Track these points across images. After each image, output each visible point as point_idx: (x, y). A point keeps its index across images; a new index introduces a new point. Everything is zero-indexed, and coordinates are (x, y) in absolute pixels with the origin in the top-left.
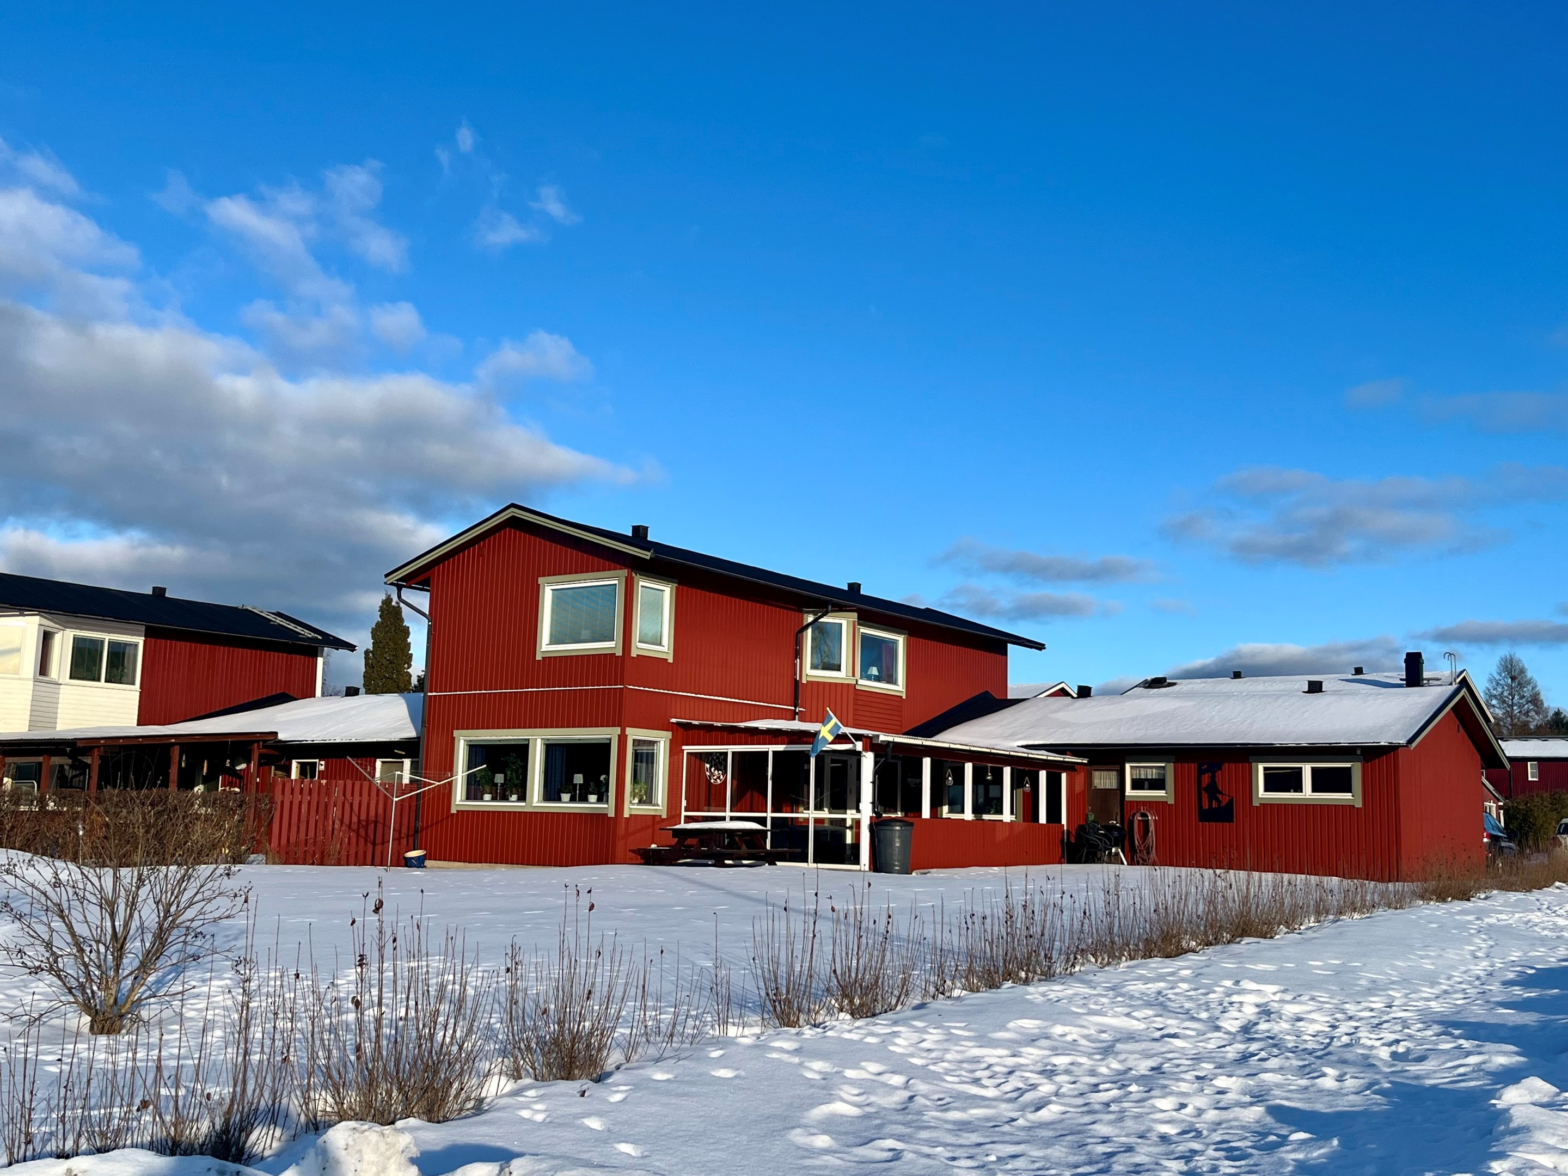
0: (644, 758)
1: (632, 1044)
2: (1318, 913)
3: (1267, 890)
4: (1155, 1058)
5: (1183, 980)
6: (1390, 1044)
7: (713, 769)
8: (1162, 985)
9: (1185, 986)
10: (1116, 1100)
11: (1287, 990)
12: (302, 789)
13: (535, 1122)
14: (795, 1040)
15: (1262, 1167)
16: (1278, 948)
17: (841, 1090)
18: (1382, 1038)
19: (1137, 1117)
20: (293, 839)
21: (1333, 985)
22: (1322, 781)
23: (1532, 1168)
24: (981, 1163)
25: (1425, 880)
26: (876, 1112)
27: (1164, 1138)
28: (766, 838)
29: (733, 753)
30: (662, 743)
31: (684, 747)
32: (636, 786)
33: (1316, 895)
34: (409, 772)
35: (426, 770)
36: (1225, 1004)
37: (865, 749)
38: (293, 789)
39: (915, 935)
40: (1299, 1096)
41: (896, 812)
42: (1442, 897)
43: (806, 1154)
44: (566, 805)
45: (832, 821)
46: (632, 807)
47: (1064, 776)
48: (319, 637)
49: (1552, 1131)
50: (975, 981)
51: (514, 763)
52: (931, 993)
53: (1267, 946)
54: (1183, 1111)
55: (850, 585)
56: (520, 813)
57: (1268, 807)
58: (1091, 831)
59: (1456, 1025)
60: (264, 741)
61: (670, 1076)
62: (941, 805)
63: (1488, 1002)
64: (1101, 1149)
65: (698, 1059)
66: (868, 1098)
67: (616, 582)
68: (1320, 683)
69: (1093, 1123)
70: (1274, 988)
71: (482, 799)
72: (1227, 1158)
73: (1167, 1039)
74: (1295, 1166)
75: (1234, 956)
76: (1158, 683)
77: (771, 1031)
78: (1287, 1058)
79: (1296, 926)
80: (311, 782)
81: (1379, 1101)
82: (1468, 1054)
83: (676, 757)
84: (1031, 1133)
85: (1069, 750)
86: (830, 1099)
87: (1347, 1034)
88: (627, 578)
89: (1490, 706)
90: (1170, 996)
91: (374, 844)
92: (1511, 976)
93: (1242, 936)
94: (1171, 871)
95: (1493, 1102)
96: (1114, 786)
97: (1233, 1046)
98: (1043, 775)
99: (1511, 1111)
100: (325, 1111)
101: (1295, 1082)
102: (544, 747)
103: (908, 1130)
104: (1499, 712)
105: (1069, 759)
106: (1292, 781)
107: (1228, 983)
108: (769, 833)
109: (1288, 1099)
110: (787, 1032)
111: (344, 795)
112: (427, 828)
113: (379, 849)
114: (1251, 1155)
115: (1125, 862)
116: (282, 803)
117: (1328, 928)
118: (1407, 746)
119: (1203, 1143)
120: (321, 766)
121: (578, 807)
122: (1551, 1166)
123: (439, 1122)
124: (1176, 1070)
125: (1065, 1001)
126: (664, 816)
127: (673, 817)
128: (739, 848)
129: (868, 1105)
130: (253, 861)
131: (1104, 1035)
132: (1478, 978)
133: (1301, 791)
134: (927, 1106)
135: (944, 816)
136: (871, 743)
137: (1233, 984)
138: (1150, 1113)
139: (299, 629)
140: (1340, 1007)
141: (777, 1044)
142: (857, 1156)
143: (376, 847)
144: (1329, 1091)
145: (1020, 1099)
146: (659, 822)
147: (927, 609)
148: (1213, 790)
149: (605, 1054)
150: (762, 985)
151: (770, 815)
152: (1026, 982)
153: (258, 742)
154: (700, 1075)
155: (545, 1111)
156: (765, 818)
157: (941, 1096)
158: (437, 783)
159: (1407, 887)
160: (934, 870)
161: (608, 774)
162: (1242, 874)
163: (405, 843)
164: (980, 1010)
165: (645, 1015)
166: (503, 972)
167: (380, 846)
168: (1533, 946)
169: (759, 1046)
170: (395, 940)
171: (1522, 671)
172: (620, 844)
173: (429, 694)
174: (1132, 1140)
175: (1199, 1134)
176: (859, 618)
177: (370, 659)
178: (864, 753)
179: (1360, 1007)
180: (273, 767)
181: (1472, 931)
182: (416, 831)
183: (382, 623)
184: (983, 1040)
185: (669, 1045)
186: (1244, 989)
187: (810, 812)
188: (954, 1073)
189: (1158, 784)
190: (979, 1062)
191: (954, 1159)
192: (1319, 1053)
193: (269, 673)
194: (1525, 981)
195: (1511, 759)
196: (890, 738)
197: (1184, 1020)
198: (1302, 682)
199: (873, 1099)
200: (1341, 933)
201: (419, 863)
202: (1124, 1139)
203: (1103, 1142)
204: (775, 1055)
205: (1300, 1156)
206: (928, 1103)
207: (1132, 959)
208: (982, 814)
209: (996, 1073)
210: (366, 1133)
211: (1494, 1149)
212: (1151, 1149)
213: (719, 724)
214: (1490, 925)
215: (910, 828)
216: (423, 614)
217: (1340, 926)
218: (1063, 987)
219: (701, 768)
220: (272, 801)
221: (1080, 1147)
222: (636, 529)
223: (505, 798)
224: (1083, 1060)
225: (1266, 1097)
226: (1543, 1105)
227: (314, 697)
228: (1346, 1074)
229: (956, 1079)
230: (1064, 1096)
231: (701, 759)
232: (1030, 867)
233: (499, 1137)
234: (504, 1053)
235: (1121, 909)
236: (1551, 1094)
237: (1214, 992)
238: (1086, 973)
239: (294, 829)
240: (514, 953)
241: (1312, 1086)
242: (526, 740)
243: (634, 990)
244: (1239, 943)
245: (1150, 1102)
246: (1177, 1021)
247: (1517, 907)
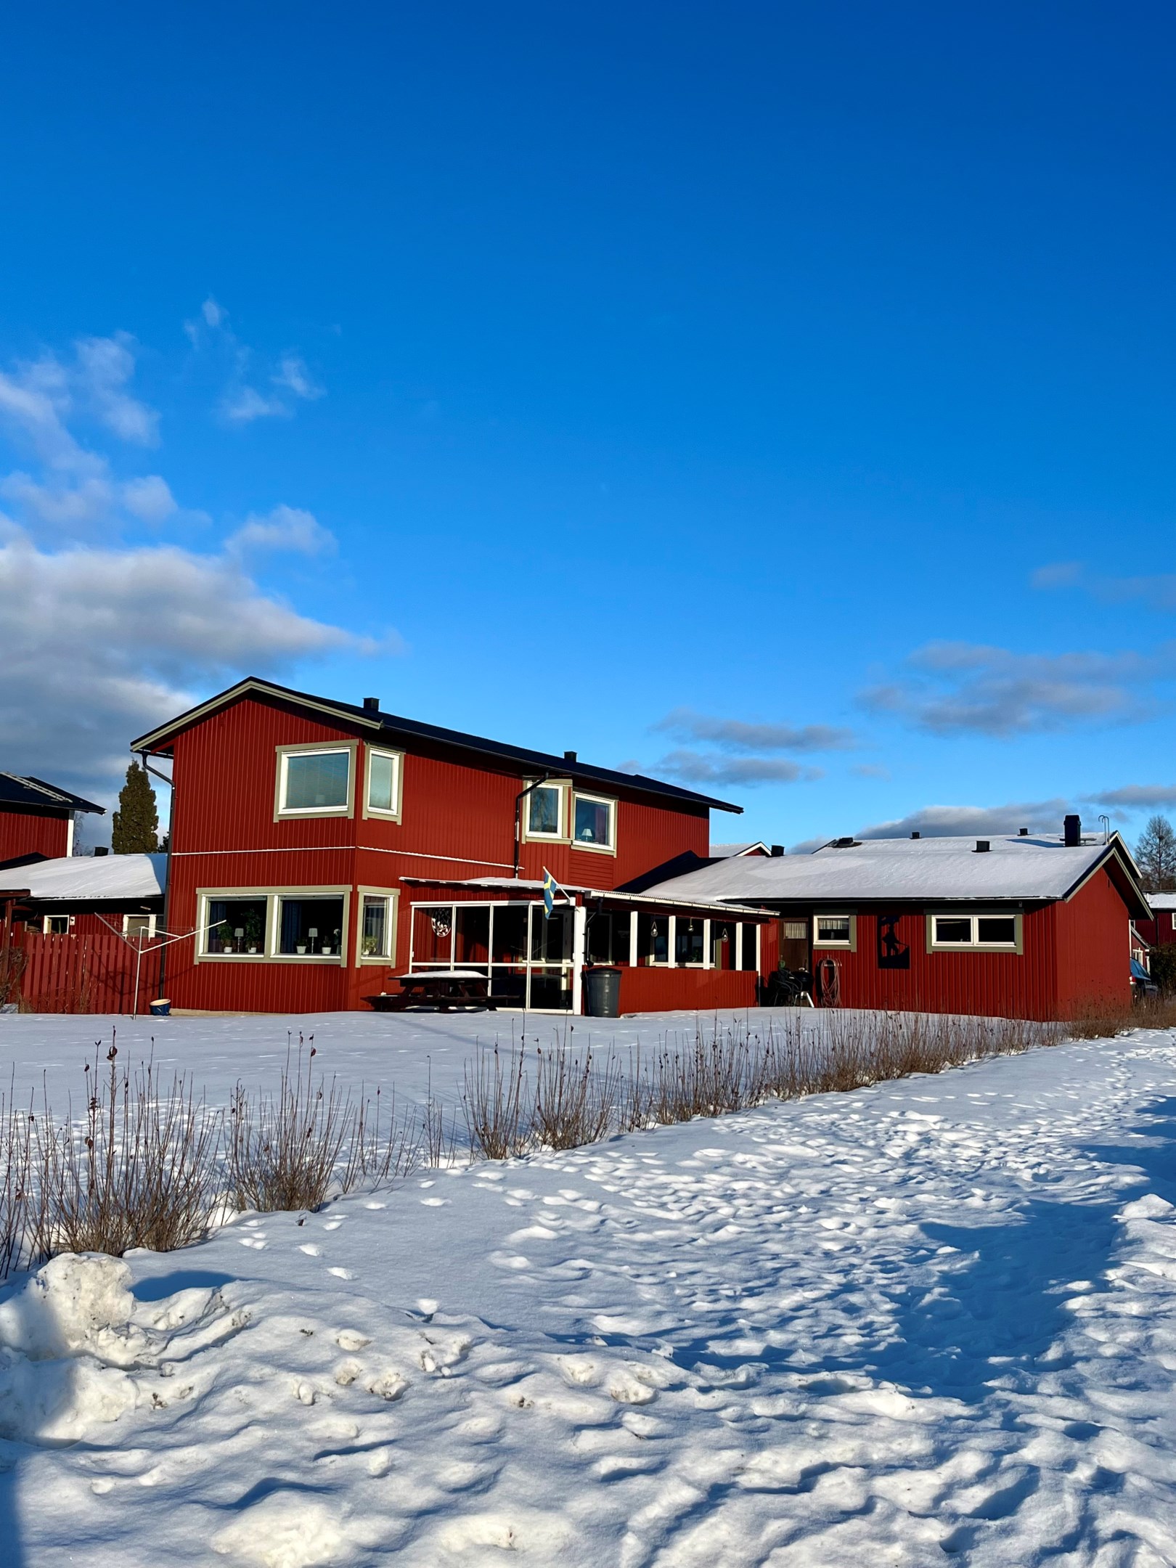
0: (375, 912)
1: (349, 1176)
2: (979, 1051)
3: (933, 1031)
4: (825, 1182)
5: (855, 1112)
6: (1032, 1167)
7: (439, 923)
8: (836, 1116)
9: (856, 1117)
10: (787, 1221)
11: (947, 1119)
12: (52, 943)
13: (255, 1250)
14: (500, 1171)
15: (911, 1278)
16: (941, 1082)
17: (539, 1215)
18: (1026, 1162)
19: (805, 1235)
20: (44, 990)
21: (988, 1115)
22: (988, 931)
23: (1142, 1275)
24: (662, 1280)
25: (1075, 1019)
26: (570, 1235)
27: (828, 1254)
28: (487, 986)
29: (457, 908)
30: (391, 899)
31: (412, 903)
32: (367, 939)
33: (977, 1033)
34: (154, 927)
35: (170, 925)
36: (891, 1133)
37: (578, 904)
38: (44, 944)
39: (614, 1072)
40: (951, 1215)
41: (607, 961)
42: (1089, 1035)
43: (504, 1274)
44: (301, 956)
45: (549, 970)
46: (363, 958)
47: (758, 927)
48: (70, 801)
49: (1162, 1242)
50: (668, 1115)
51: (252, 918)
52: (628, 1126)
53: (931, 1080)
54: (847, 1230)
55: (567, 754)
56: (259, 964)
57: (940, 954)
58: (782, 977)
59: (1092, 1148)
60: (18, 898)
61: (383, 1206)
62: (649, 954)
63: (1122, 1128)
64: (770, 1265)
65: (410, 1190)
66: (563, 1223)
67: (348, 750)
68: (988, 843)
69: (766, 1242)
70: (936, 1118)
71: (223, 952)
72: (882, 1271)
73: (836, 1165)
74: (940, 1277)
75: (903, 1089)
76: (845, 843)
77: (479, 1163)
78: (942, 1181)
79: (960, 1062)
80: (61, 936)
81: (1019, 1218)
82: (1099, 1175)
83: (405, 912)
84: (710, 1252)
85: (764, 904)
86: (528, 1224)
87: (996, 1159)
88: (358, 747)
89: (1139, 863)
90: (842, 1126)
91: (122, 994)
92: (1145, 1104)
93: (910, 1071)
94: (848, 1013)
95: (1116, 1216)
96: (803, 936)
97: (895, 1170)
98: (739, 926)
99: (1127, 1225)
100: (58, 1242)
101: (947, 1202)
102: (280, 903)
103: (599, 1251)
104: (1149, 869)
105: (763, 912)
106: (961, 931)
107: (895, 1114)
108: (490, 982)
109: (939, 1217)
110: (493, 1164)
111: (93, 948)
112: (171, 978)
113: (126, 998)
114: (902, 1268)
115: (813, 1005)
116: (34, 955)
117: (988, 1064)
118: (1063, 900)
119: (862, 1258)
120: (72, 921)
121: (313, 958)
122: (1160, 1274)
123: (166, 1251)
124: (842, 1193)
125: (748, 1132)
126: (393, 966)
127: (402, 967)
128: (462, 995)
129: (563, 1228)
130: (7, 1010)
131: (781, 1163)
132: (1116, 1107)
133: (970, 941)
134: (616, 1229)
135: (651, 965)
136: (584, 899)
137: (900, 1115)
138: (817, 1232)
139: (50, 793)
140: (993, 1134)
141: (483, 1175)
142: (550, 1275)
143: (124, 997)
144: (976, 1209)
145: (701, 1221)
146: (388, 972)
147: (637, 776)
148: (891, 940)
149: (324, 1185)
150: (471, 1119)
151: (490, 964)
152: (714, 1114)
153: (11, 899)
154: (410, 1204)
155: (265, 1239)
156: (487, 968)
157: (630, 1219)
158: (180, 937)
159: (1060, 1025)
160: (641, 1014)
161: (341, 928)
162: (911, 1015)
163: (151, 993)
164: (671, 1140)
165: (362, 1149)
166: (228, 1112)
167: (127, 995)
168: (1166, 1078)
169: (468, 1176)
170: (127, 1085)
171: (1169, 832)
172: (352, 993)
173: (173, 854)
174: (800, 1256)
175: (858, 1250)
176: (574, 784)
177: (118, 821)
178: (577, 908)
179: (1009, 1134)
180: (26, 923)
181: (1113, 1065)
182: (161, 982)
183: (129, 787)
184: (671, 1169)
185: (384, 1177)
186: (909, 1119)
187: (527, 961)
188: (643, 1199)
189: (842, 934)
190: (666, 1188)
191: (638, 1276)
192: (970, 1176)
193: (22, 835)
194: (1156, 1109)
195: (1154, 911)
196: (601, 895)
197: (852, 1148)
198: (971, 842)
199: (568, 1223)
200: (999, 1068)
201: (164, 1011)
202: (791, 1256)
203: (773, 1259)
204: (480, 1185)
205: (945, 1268)
206: (618, 1226)
207: (811, 1093)
208: (685, 962)
209: (681, 1198)
210: (85, 1264)
211: (1111, 1259)
212: (814, 1264)
213: (444, 882)
214: (1130, 1059)
215: (618, 976)
216: (166, 779)
217: (999, 1062)
218: (746, 1119)
219: (428, 923)
220: (24, 955)
221: (752, 1263)
222: (367, 701)
223: (244, 951)
224: (759, 1185)
225: (920, 1216)
226: (1156, 1220)
227: (66, 856)
228: (991, 1194)
229: (644, 1204)
230: (741, 1217)
231: (427, 914)
232: (719, 1011)
233: (222, 1264)
234: (229, 1186)
235: (801, 1047)
236: (1166, 1210)
237: (882, 1122)
238: (769, 1106)
239: (45, 980)
240: (239, 1095)
241: (962, 1205)
242: (264, 896)
243: (352, 1125)
244: (907, 1077)
245: (817, 1222)
246: (847, 1149)
247: (1155, 1043)
